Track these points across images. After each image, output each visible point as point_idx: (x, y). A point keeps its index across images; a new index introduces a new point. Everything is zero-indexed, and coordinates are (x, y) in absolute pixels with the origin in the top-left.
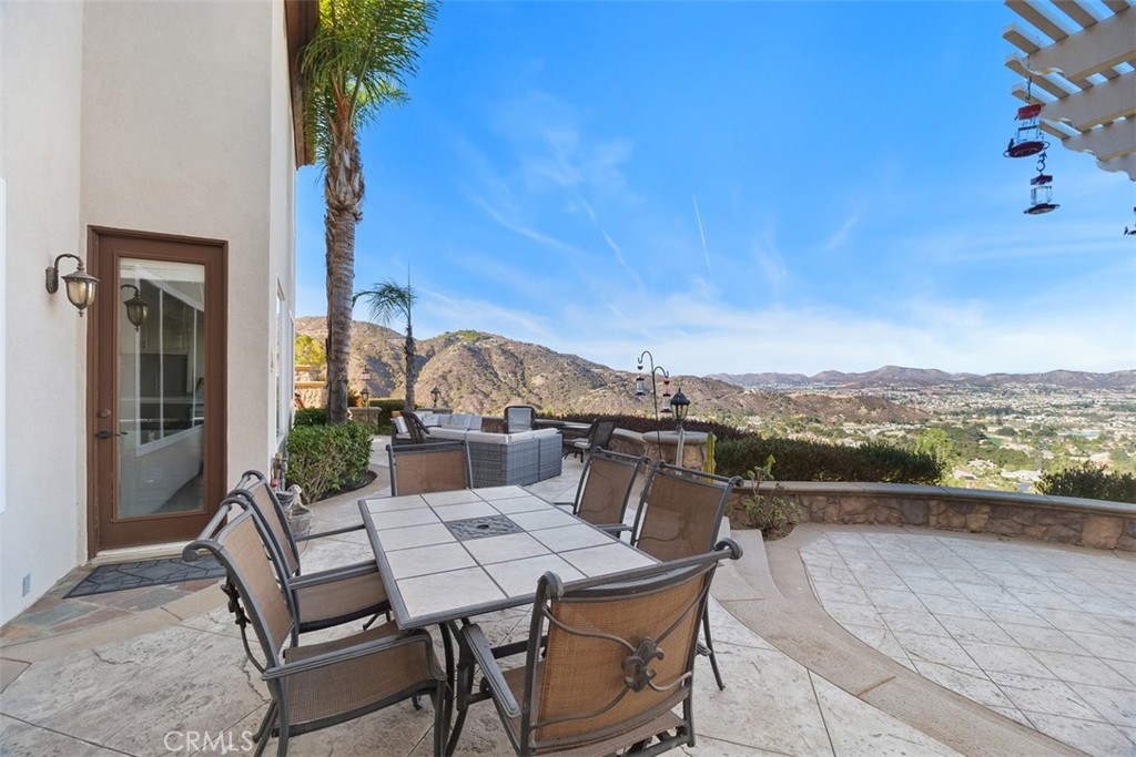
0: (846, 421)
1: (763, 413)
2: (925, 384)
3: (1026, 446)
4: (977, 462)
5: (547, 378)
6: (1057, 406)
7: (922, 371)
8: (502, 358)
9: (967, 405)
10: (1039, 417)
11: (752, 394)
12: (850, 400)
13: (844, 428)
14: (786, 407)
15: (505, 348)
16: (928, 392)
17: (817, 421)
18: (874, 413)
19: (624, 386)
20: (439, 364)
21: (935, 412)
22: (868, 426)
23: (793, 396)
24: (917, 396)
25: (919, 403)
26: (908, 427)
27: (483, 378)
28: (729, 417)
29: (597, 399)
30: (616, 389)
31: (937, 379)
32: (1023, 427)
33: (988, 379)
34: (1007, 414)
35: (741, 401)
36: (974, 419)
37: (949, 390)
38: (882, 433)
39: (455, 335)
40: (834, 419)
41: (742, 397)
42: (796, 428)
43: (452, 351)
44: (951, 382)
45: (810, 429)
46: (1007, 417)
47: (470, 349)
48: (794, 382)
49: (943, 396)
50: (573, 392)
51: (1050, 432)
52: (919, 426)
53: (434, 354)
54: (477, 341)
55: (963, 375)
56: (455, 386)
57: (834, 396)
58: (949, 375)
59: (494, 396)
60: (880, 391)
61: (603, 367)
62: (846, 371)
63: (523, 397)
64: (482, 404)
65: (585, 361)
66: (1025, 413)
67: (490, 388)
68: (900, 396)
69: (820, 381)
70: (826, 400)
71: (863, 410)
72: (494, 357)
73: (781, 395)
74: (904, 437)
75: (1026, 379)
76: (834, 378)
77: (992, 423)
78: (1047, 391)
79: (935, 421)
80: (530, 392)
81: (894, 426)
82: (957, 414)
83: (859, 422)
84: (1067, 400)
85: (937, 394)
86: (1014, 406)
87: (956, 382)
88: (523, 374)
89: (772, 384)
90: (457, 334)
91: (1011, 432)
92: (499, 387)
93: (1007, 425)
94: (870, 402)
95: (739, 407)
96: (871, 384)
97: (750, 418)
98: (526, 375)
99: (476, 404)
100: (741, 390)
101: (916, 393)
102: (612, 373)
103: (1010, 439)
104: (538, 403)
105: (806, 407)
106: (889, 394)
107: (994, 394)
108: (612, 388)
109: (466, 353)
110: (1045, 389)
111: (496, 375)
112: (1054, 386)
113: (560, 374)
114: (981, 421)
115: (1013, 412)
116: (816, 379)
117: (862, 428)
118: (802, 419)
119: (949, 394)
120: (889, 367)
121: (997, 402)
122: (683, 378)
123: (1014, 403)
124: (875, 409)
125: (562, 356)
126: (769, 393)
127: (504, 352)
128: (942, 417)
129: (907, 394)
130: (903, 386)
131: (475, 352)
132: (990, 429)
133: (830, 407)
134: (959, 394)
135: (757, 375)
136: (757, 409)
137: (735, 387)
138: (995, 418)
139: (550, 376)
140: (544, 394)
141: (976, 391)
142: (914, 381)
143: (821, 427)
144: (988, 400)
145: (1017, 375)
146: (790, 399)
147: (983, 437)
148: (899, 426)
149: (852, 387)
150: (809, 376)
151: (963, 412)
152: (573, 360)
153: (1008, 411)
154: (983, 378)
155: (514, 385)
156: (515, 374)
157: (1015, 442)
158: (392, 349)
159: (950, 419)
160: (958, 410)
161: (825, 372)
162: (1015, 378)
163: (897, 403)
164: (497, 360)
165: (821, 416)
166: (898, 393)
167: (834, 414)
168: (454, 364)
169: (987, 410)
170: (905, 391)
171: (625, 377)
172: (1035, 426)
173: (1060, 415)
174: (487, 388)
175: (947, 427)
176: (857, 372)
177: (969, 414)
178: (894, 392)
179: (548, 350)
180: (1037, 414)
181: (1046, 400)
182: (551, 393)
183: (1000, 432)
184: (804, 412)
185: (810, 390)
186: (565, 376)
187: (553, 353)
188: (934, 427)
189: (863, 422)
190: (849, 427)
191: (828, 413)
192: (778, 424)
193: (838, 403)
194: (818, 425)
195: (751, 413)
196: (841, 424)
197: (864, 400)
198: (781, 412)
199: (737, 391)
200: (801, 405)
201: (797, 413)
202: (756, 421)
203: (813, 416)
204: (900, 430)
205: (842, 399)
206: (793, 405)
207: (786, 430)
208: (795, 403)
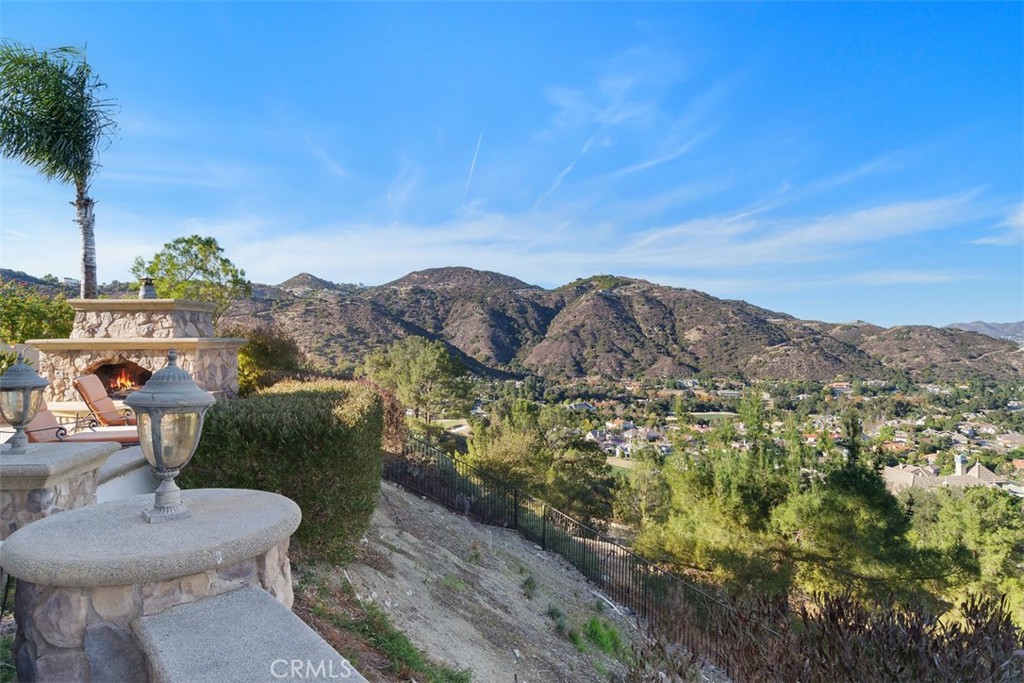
5: (705, 332)
8: (646, 308)
15: (650, 295)
19: (817, 341)
20: (570, 317)
27: (623, 333)
29: (777, 359)
30: (805, 346)
39: (588, 281)
43: (585, 301)
47: (606, 298)
50: (742, 350)
53: (564, 306)
54: (615, 287)
56: (588, 343)
59: (636, 355)
61: (784, 316)
63: (674, 357)
64: (621, 365)
65: (759, 309)
67: (631, 346)
72: (636, 307)
80: (683, 350)
88: (673, 326)
90: (591, 280)
92: (643, 344)
98: (677, 329)
99: (614, 364)
102: (798, 323)
104: (693, 364)
108: (798, 345)
109: (602, 303)
111: (639, 330)
113: (723, 326)
122: (910, 329)
125: (725, 303)
127: (649, 300)
131: (613, 302)
139: (710, 330)
140: (702, 353)
152: (741, 307)
155: (661, 341)
156: (663, 327)
158: (517, 301)
164: (640, 310)
168: (588, 317)
171: (818, 329)
174: (627, 346)
179: (707, 296)
182: (712, 352)
186: (730, 329)
187: (712, 299)
199: (1008, 347)
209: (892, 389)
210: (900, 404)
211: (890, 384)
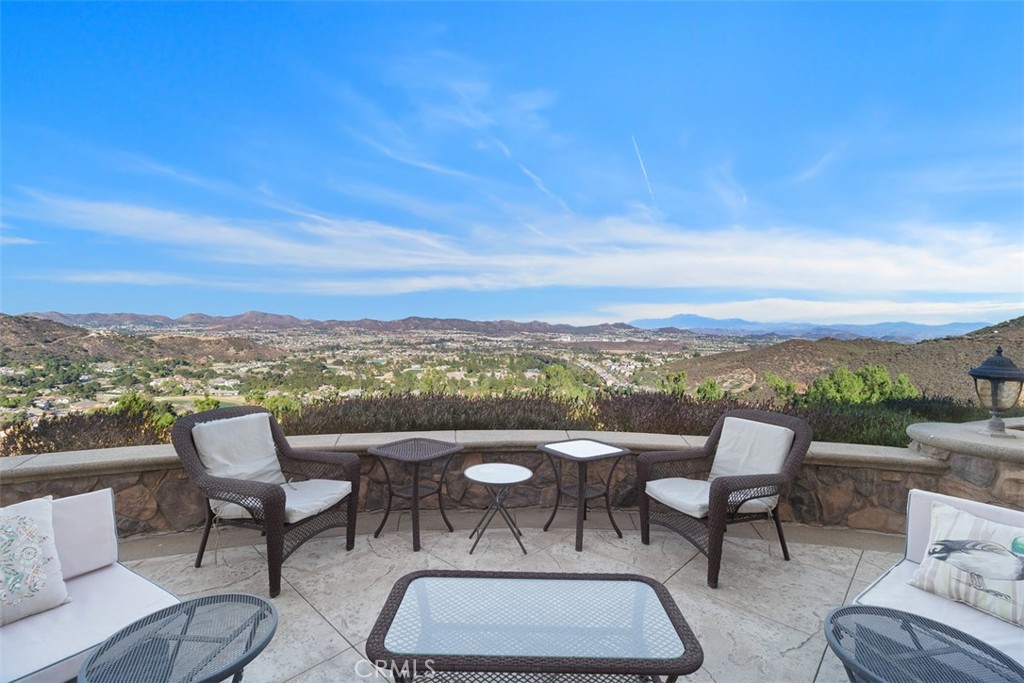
0: (215, 361)
1: (116, 359)
2: (282, 326)
3: (351, 372)
4: (324, 387)
6: (365, 343)
7: (280, 317)
9: (312, 344)
10: (356, 351)
11: (100, 337)
12: (218, 342)
13: (214, 368)
14: (148, 351)
17: (185, 364)
18: (241, 353)
21: (291, 351)
22: (237, 365)
23: (156, 338)
24: (275, 337)
25: (279, 343)
26: (271, 363)
31: (291, 323)
32: (348, 358)
34: (338, 350)
35: (85, 346)
36: (318, 355)
38: (250, 370)
40: (203, 360)
41: (87, 341)
42: (161, 372)
45: (178, 372)
46: (338, 352)
48: (155, 324)
49: (296, 338)
51: (362, 361)
52: (279, 362)
57: (202, 338)
60: (245, 333)
66: (348, 348)
69: (185, 323)
70: (194, 342)
71: (232, 351)
73: (141, 338)
75: (347, 324)
76: (200, 319)
77: (329, 357)
78: (358, 333)
79: (291, 358)
81: (259, 364)
82: (306, 351)
83: (229, 362)
84: (369, 339)
85: (291, 335)
86: (341, 344)
87: (305, 326)
89: (127, 326)
91: (340, 363)
93: (338, 358)
94: (236, 343)
95: (83, 353)
96: (237, 326)
100: (85, 332)
101: (275, 335)
103: (341, 368)
105: (172, 349)
106: (254, 336)
110: (358, 331)
112: (363, 329)
114: (323, 355)
115: (341, 348)
116: (182, 321)
117: (232, 367)
118: (167, 363)
119: (300, 335)
120: (253, 313)
121: (331, 341)
123: (341, 342)
124: (242, 350)
128: (296, 354)
129: (268, 336)
130: (263, 328)
132: (329, 361)
133: (198, 349)
134: (306, 335)
136: (109, 354)
138: (331, 353)
141: (317, 333)
142: (273, 324)
143: (190, 369)
144: (325, 339)
146: (152, 342)
147: (325, 367)
148: (264, 364)
149: (217, 329)
150: (172, 317)
151: (310, 350)
153: (338, 347)
157: (344, 369)
159: (301, 356)
160: (307, 348)
161: (190, 315)
163: (261, 343)
165: (190, 358)
166: (261, 335)
167: (202, 355)
169: (325, 347)
170: (265, 333)
172: (354, 357)
173: (367, 349)
175: (300, 362)
176: (224, 315)
177: (314, 351)
178: (258, 334)
180: (355, 349)
181: (359, 339)
183: (335, 363)
184: (169, 355)
185: (175, 332)
188: (291, 362)
189: (232, 362)
190: (219, 367)
191: (196, 356)
192: (138, 368)
193: (207, 345)
194: (187, 367)
195: (101, 359)
196: (211, 365)
197: (233, 342)
198: (141, 356)
199: (79, 333)
200: (166, 348)
201: (161, 356)
202: (109, 367)
203: (180, 358)
204: (265, 367)
205: (210, 341)
206: (156, 348)
207: (150, 375)
208: (159, 346)
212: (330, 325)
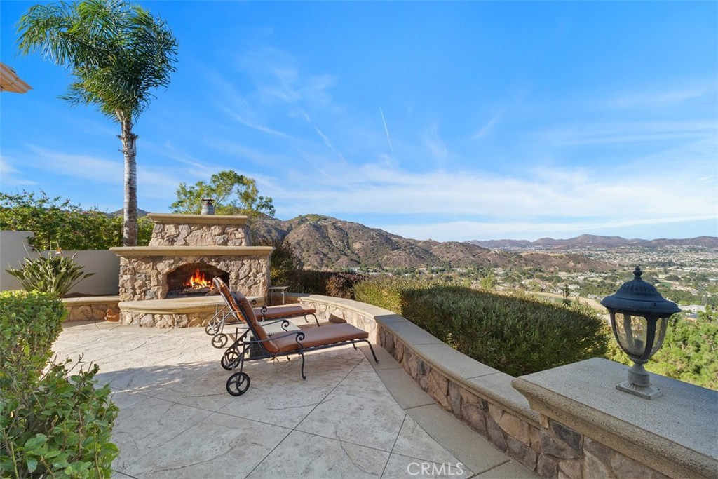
0: (560, 271)
1: (504, 266)
2: (611, 246)
5: (363, 244)
6: (704, 261)
7: (608, 238)
8: (335, 231)
9: (641, 260)
10: (693, 268)
11: (496, 254)
12: (561, 257)
13: (559, 275)
14: (519, 262)
15: (336, 225)
16: (613, 251)
17: (541, 271)
18: (579, 266)
19: (412, 248)
20: (295, 236)
21: (620, 265)
22: (576, 274)
23: (523, 254)
24: (605, 254)
25: (608, 259)
26: (603, 274)
27: (323, 244)
28: (482, 268)
29: (396, 257)
30: (407, 251)
31: (620, 243)
32: (683, 274)
33: (654, 242)
34: (670, 266)
35: (489, 258)
37: (627, 250)
38: (586, 279)
39: (305, 217)
40: (552, 270)
41: (490, 255)
42: (527, 275)
43: (303, 227)
44: (629, 245)
45: (537, 276)
46: (670, 268)
47: (314, 226)
48: (521, 246)
49: (624, 255)
50: (380, 253)
52: (610, 274)
53: (292, 229)
54: (319, 220)
55: (636, 240)
56: (305, 249)
57: (550, 255)
58: (626, 240)
59: (330, 255)
60: (580, 251)
61: (398, 237)
62: (556, 238)
63: (348, 256)
64: (322, 261)
65: (387, 233)
66: (683, 265)
67: (327, 251)
68: (595, 254)
69: (539, 245)
70: (546, 257)
71: (571, 264)
72: (330, 231)
73: (515, 254)
74: (602, 282)
75: (680, 242)
76: (548, 242)
77: (661, 272)
79: (621, 271)
80: (353, 253)
81: (593, 275)
83: (569, 272)
84: (711, 256)
85: (619, 253)
86: (674, 260)
87: (632, 245)
88: (348, 241)
89: (507, 247)
90: (306, 216)
92: (333, 249)
93: (672, 273)
94: (576, 259)
95: (488, 262)
96: (574, 246)
97: (496, 269)
98: (350, 242)
99: (318, 260)
100: (489, 251)
101: (604, 252)
102: (404, 240)
103: (677, 283)
104: (357, 260)
105: (532, 262)
106: (587, 253)
107: (659, 252)
108: (405, 250)
109: (312, 228)
110: (694, 249)
111: (331, 242)
112: (700, 247)
113: (371, 241)
114: (653, 271)
115: (674, 265)
116: (536, 243)
117: (572, 275)
118: (530, 270)
119: (628, 252)
120: (585, 235)
121: (662, 258)
122: (450, 243)
123: (674, 259)
124: (579, 263)
125: (372, 230)
126: (507, 253)
127: (336, 228)
128: (625, 268)
129: (599, 253)
130: (595, 247)
131: (318, 228)
132: (660, 276)
133: (548, 261)
134: (634, 252)
135: (497, 241)
136: (500, 264)
137: (485, 249)
138: (662, 269)
139: (365, 243)
140: (361, 254)
141: (646, 251)
142: (603, 244)
143: (544, 275)
144: (655, 257)
145: (674, 240)
146: (521, 257)
147: (656, 281)
148: (597, 274)
149: (561, 249)
150: (531, 241)
152: (379, 232)
153: (670, 263)
154: (650, 242)
155: (342, 248)
156: (343, 241)
157: (680, 285)
158: (266, 226)
159: (631, 269)
160: (636, 263)
161: (542, 239)
162: (673, 241)
163: (593, 258)
164: (331, 232)
165: (544, 267)
166: (593, 252)
167: (551, 266)
168: (305, 235)
169: (655, 263)
170: (597, 251)
171: (413, 243)
172: (692, 274)
173: (708, 267)
174: (325, 250)
175: (629, 275)
176: (564, 239)
177: (644, 266)
178: (590, 252)
179: (364, 226)
180: (692, 266)
181: (696, 256)
182: (366, 253)
183: (668, 278)
184: (532, 265)
185: (533, 250)
186: (374, 242)
187: (366, 228)
188: (621, 275)
189: (572, 271)
190: (563, 275)
191: (547, 266)
192: (514, 273)
193: (554, 259)
194: (542, 274)
195: (496, 266)
196: (557, 273)
197: (571, 257)
198: (516, 265)
199: (486, 251)
200: (529, 261)
201: (526, 266)
202: (500, 271)
203: (537, 268)
204: (598, 277)
205: (556, 256)
206: (523, 261)
207: (521, 277)
208: (525, 259)
209: (444, 270)
210: (448, 277)
211: (443, 268)
212: (659, 243)
